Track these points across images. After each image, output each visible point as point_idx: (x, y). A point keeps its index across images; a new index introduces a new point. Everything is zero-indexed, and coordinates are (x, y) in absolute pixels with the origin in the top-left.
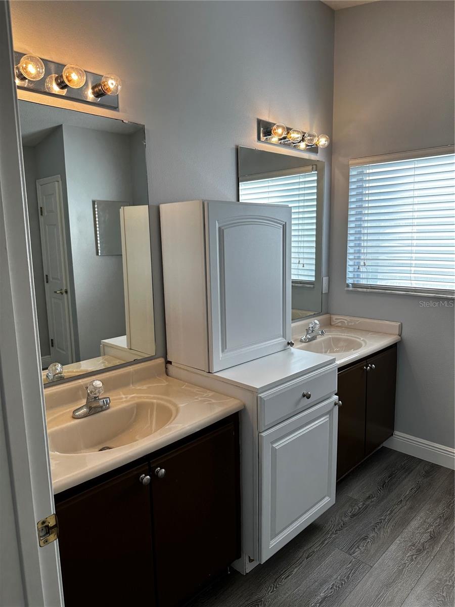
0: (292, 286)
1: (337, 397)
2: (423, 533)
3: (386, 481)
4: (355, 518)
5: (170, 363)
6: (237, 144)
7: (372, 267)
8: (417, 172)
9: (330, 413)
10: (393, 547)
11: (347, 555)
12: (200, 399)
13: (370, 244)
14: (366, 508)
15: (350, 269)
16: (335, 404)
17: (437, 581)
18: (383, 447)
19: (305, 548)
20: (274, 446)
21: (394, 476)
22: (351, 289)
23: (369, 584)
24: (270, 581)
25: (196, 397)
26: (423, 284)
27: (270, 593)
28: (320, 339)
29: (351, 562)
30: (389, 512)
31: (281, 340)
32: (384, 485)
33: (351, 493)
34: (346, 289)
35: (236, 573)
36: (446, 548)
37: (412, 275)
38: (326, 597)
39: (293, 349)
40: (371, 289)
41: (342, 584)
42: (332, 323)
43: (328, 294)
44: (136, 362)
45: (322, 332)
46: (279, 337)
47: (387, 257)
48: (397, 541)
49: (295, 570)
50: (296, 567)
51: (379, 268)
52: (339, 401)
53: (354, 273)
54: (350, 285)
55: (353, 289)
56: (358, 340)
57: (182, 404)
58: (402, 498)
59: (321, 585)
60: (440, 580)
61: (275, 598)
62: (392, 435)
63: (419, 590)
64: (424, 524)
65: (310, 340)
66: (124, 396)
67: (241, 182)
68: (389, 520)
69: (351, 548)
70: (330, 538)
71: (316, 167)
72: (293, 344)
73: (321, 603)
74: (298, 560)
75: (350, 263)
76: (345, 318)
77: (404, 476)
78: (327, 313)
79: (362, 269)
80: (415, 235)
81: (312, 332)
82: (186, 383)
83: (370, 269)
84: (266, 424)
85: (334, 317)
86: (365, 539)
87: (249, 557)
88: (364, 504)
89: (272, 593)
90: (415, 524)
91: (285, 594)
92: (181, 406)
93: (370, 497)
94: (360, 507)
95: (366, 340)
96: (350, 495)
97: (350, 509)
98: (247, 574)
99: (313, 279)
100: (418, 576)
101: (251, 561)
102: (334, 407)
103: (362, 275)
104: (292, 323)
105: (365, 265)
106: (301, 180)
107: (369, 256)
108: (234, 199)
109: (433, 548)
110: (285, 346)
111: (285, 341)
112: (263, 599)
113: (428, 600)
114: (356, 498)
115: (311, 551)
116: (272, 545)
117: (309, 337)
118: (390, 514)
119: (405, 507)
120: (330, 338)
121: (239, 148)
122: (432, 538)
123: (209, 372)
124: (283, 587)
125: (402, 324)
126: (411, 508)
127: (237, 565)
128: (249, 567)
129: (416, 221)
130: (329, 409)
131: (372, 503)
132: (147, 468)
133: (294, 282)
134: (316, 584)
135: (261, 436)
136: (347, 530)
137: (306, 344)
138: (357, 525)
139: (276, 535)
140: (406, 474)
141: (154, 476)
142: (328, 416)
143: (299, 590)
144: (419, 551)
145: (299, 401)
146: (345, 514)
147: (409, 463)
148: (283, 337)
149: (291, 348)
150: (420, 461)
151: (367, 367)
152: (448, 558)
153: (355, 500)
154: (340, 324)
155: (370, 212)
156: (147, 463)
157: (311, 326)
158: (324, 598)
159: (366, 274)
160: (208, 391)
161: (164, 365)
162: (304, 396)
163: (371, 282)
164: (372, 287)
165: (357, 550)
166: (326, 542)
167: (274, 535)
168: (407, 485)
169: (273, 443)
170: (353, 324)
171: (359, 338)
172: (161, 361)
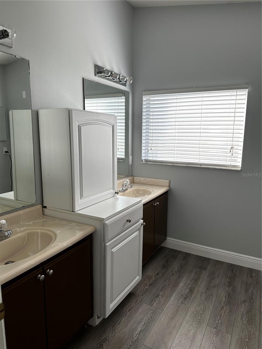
0: (117, 161)
1: (142, 221)
2: (186, 289)
3: (165, 264)
4: (152, 286)
5: (46, 207)
6: (84, 77)
7: (155, 151)
8: (178, 101)
9: (139, 229)
10: (172, 298)
11: (150, 306)
12: (69, 228)
13: (154, 138)
14: (156, 280)
15: (143, 151)
16: (142, 225)
17: (195, 312)
18: (161, 246)
19: (127, 306)
20: (112, 250)
21: (168, 261)
22: (144, 162)
23: (163, 319)
24: (110, 327)
25: (66, 227)
26: (180, 160)
27: (111, 334)
28: (129, 190)
29: (152, 310)
30: (168, 281)
31: (112, 191)
32: (164, 267)
33: (148, 273)
34: (142, 162)
35: (90, 326)
36: (198, 295)
37: (175, 155)
38: (141, 331)
39: (118, 196)
40: (154, 162)
41: (149, 322)
42: (134, 181)
43: (132, 165)
44: (24, 207)
45: (131, 186)
46: (111, 189)
47: (162, 145)
48: (174, 295)
49: (123, 319)
50: (124, 317)
51: (158, 151)
52: (144, 223)
53: (145, 154)
54: (144, 160)
55: (145, 162)
56: (149, 190)
57: (58, 231)
58: (174, 272)
59: (138, 324)
60: (197, 311)
61: (114, 336)
62: (166, 239)
63: (187, 318)
64: (186, 284)
65: (125, 191)
66: (18, 229)
67: (86, 99)
68: (169, 285)
69: (151, 302)
70: (140, 298)
71: (125, 94)
72: (118, 193)
73: (139, 334)
74: (124, 313)
75: (143, 148)
76: (142, 178)
77: (173, 261)
78: (132, 176)
79: (150, 152)
80: (177, 134)
81: (126, 186)
82: (58, 219)
83: (154, 152)
84: (109, 238)
85: (135, 178)
86: (158, 296)
87: (98, 315)
88: (155, 278)
89: (112, 333)
90: (181, 285)
91: (119, 333)
92: (58, 232)
93: (157, 274)
94: (153, 279)
95: (154, 190)
96: (148, 274)
97: (149, 282)
98: (96, 326)
99: (124, 157)
100: (186, 311)
101: (98, 318)
102: (141, 226)
103: (150, 155)
104: (117, 180)
105: (151, 150)
106: (116, 101)
107: (153, 145)
108: (82, 108)
109: (192, 296)
110: (114, 195)
111: (113, 192)
112: (107, 338)
113: (193, 322)
114: (151, 275)
115: (130, 307)
116: (111, 306)
117: (124, 189)
118: (169, 281)
119: (176, 277)
120: (134, 189)
121: (84, 79)
122: (190, 291)
123: (73, 211)
124: (118, 329)
125: (170, 181)
126: (179, 277)
127: (90, 322)
128: (97, 322)
129: (177, 127)
130: (139, 228)
131: (159, 277)
132: (42, 270)
133: (118, 159)
134: (136, 324)
135: (106, 245)
136: (148, 293)
137: (122, 193)
138: (153, 289)
139: (113, 301)
140: (175, 259)
141: (47, 275)
142: (138, 231)
143: (126, 329)
144: (185, 298)
145: (125, 224)
146: (146, 285)
147: (175, 254)
148: (113, 189)
149: (117, 195)
150: (180, 252)
151: (155, 204)
152: (199, 300)
153: (150, 276)
154: (138, 182)
155: (154, 121)
156: (42, 267)
157: (125, 183)
158: (140, 332)
159: (152, 154)
160: (72, 223)
161: (41, 209)
162: (127, 221)
163: (154, 159)
164: (155, 161)
165: (154, 303)
166: (138, 301)
167: (112, 301)
168: (175, 266)
169: (112, 248)
170: (145, 181)
171: (149, 189)
172: (40, 206)
